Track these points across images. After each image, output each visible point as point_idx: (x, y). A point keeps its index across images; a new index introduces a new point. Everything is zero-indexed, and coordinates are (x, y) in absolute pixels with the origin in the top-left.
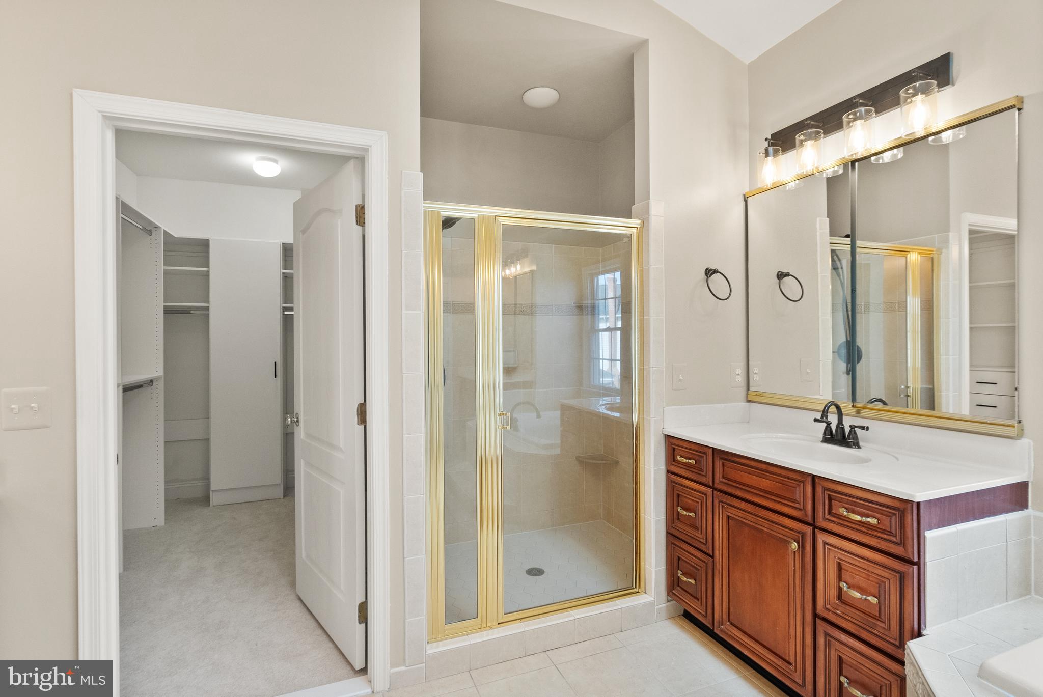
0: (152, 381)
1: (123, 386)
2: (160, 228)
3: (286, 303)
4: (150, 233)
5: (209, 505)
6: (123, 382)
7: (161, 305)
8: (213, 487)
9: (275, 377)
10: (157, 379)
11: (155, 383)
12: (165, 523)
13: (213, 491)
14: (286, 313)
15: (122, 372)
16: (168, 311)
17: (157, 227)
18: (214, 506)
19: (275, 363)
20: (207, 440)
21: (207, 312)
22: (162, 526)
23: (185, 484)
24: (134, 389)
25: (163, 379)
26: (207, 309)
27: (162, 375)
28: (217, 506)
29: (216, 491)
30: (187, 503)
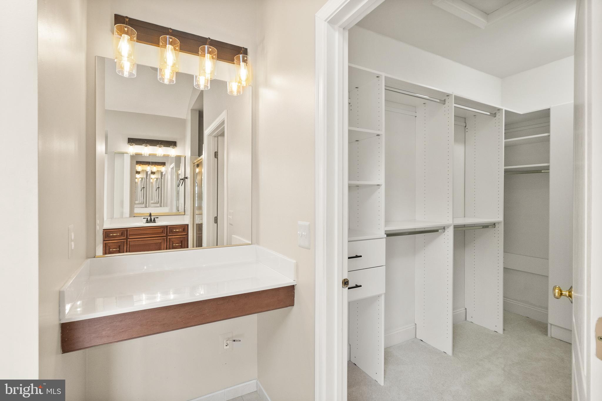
0: (494, 224)
1: (454, 226)
2: (502, 109)
4: (494, 115)
5: (547, 335)
6: (454, 223)
7: (503, 168)
8: (550, 322)
10: (499, 223)
11: (497, 226)
12: (503, 333)
15: (453, 216)
16: (508, 173)
17: (499, 110)
18: (552, 337)
20: (548, 277)
21: (547, 171)
22: (501, 334)
23: (533, 307)
24: (483, 228)
25: (502, 225)
26: (547, 168)
27: (502, 222)
28: (555, 340)
29: (554, 325)
30: (531, 324)
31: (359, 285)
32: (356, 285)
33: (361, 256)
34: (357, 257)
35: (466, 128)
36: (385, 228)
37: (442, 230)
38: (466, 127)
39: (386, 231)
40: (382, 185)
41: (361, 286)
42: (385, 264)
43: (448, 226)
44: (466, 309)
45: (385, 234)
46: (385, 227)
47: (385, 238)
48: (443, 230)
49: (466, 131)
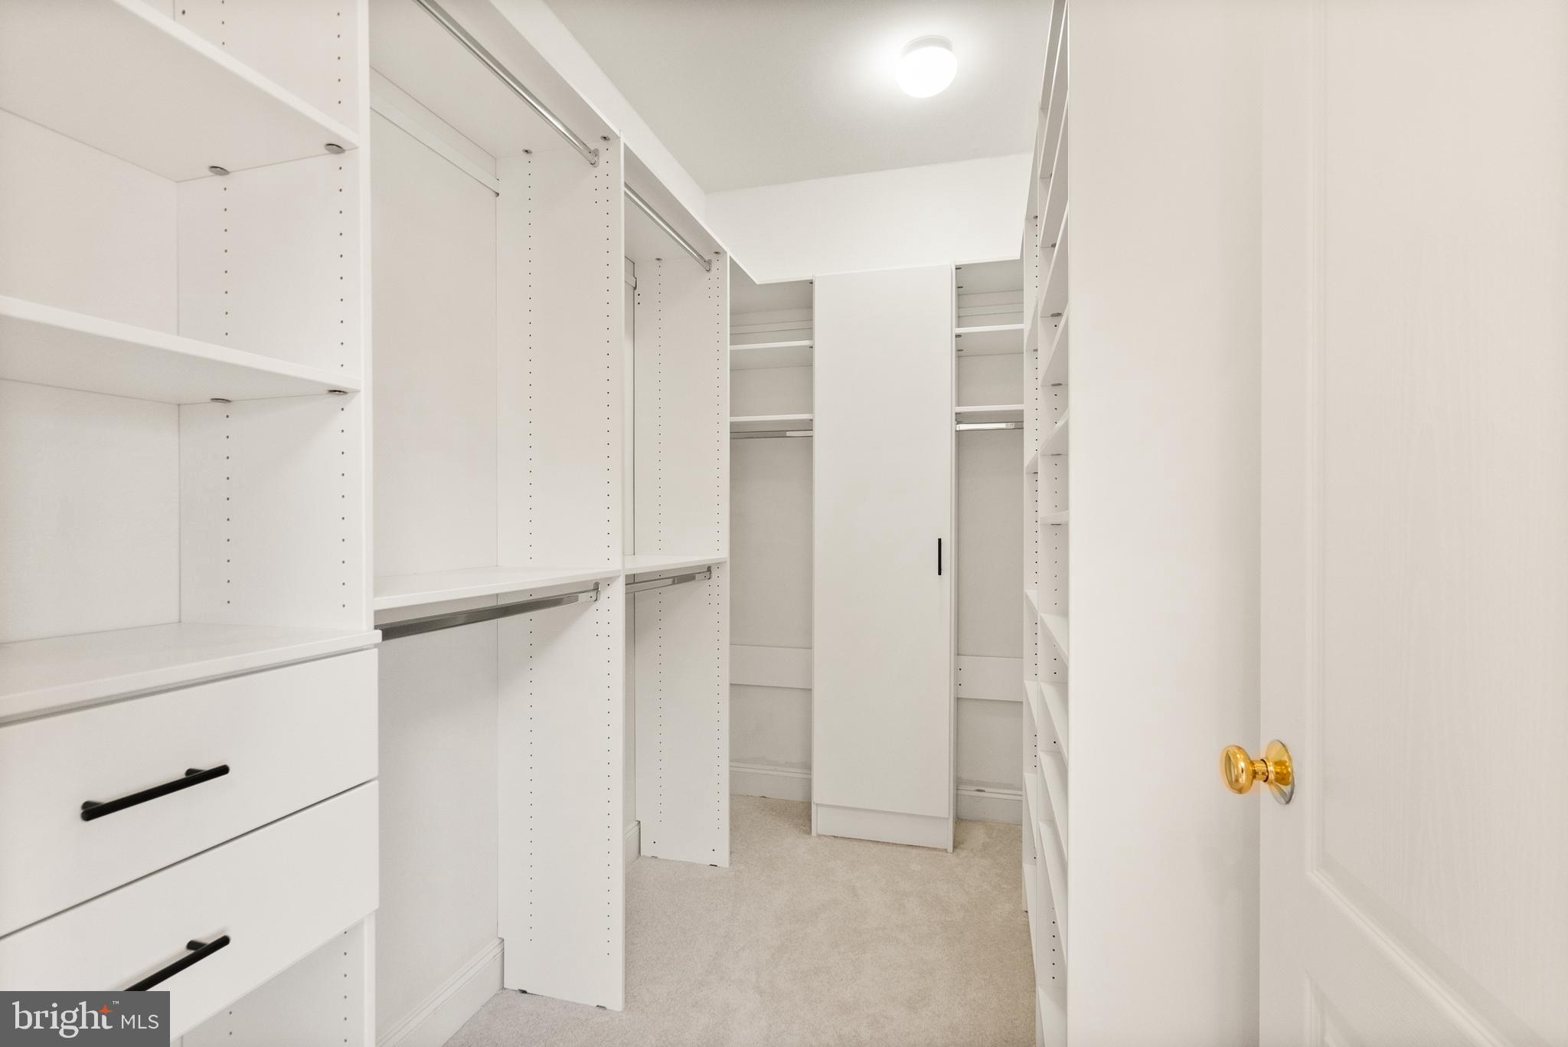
0: (707, 569)
2: (725, 253)
3: (959, 404)
4: (708, 265)
5: (809, 832)
6: (626, 570)
7: (726, 420)
8: (816, 798)
9: (940, 574)
10: (719, 565)
11: (715, 573)
12: (731, 864)
13: (817, 804)
14: (963, 427)
15: (623, 547)
16: (740, 434)
17: (718, 249)
18: (819, 836)
19: (940, 540)
20: (809, 691)
21: (808, 433)
22: (725, 868)
23: (775, 770)
24: (674, 583)
25: (727, 569)
26: (808, 425)
27: (725, 562)
28: (825, 839)
29: (822, 805)
30: (774, 813)
31: (207, 937)
32: (192, 945)
33: (223, 770)
34: (194, 777)
35: (636, 292)
36: (377, 599)
37: (590, 594)
38: (635, 288)
39: (377, 613)
40: (357, 391)
41: (224, 941)
42: (374, 772)
43: (609, 581)
44: (639, 822)
45: (376, 628)
46: (374, 597)
47: (376, 646)
48: (593, 594)
49: (636, 303)
